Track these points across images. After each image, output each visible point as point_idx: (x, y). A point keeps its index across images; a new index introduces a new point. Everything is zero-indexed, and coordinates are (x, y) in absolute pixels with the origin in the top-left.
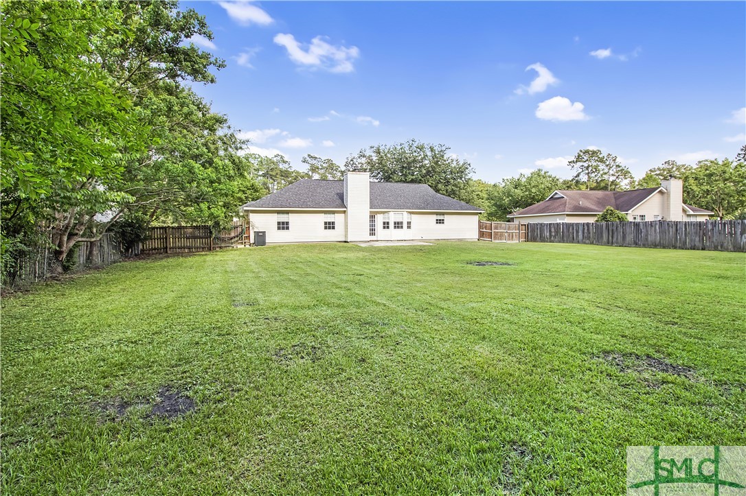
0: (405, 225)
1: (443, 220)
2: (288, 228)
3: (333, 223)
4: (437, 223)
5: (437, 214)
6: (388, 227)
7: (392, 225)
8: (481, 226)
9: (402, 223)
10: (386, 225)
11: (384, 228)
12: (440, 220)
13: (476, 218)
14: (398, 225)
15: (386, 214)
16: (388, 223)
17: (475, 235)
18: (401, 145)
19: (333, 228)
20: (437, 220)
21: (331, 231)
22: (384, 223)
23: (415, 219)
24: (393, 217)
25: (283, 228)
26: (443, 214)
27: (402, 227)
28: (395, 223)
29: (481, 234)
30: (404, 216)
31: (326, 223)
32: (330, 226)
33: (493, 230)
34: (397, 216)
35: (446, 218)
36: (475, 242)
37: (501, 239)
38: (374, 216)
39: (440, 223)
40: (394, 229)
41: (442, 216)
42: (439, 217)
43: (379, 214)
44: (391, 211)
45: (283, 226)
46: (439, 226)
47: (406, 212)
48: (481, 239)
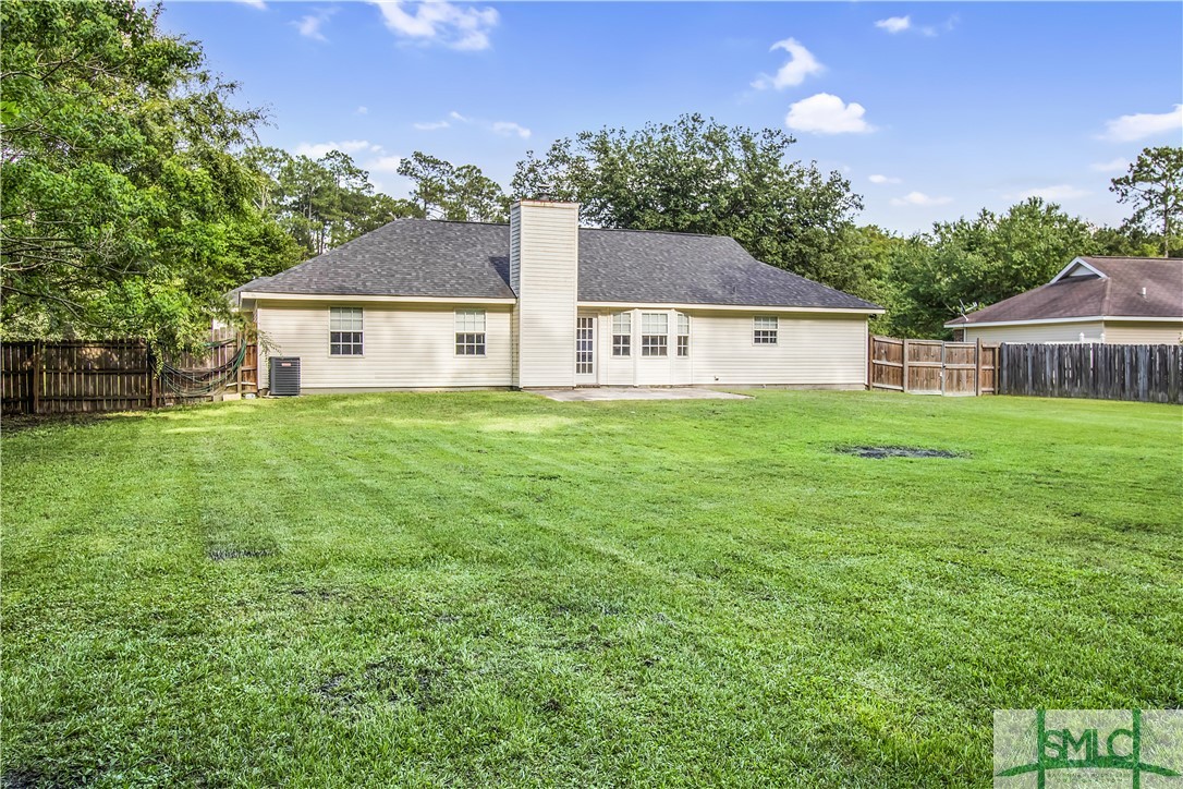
0: (672, 346)
1: (774, 333)
2: (358, 350)
3: (480, 338)
4: (757, 340)
5: (758, 316)
6: (626, 351)
7: (636, 345)
8: (874, 351)
9: (663, 339)
10: (621, 345)
11: (616, 351)
12: (765, 333)
13: (861, 330)
14: (654, 345)
15: (622, 315)
16: (626, 340)
17: (860, 377)
18: (664, 129)
19: (481, 350)
20: (757, 333)
21: (475, 359)
22: (616, 340)
23: (699, 329)
24: (640, 321)
25: (347, 350)
26: (774, 317)
27: (664, 351)
28: (645, 340)
29: (876, 373)
30: (670, 322)
31: (460, 338)
32: (472, 345)
33: (907, 363)
34: (652, 321)
35: (783, 328)
36: (857, 393)
37: (928, 387)
38: (591, 320)
39: (765, 340)
40: (643, 354)
41: (770, 323)
42: (763, 326)
43: (603, 314)
44: (633, 308)
45: (345, 344)
46: (763, 348)
47: (676, 309)
48: (875, 384)
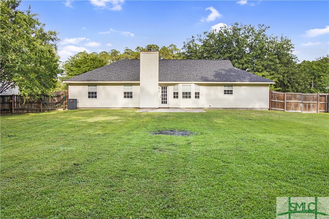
0: (193, 95)
1: (232, 91)
2: (96, 97)
3: (131, 93)
4: (225, 93)
5: (225, 85)
6: (177, 97)
7: (180, 95)
8: (271, 96)
9: (190, 93)
10: (176, 95)
11: (174, 97)
12: (228, 91)
13: (266, 90)
14: (187, 95)
15: (176, 86)
16: (177, 93)
17: (265, 105)
19: (131, 97)
20: (225, 91)
21: (130, 99)
22: (174, 93)
23: (203, 90)
24: (182, 88)
25: (93, 97)
26: (232, 85)
27: (190, 97)
28: (183, 93)
29: (272, 105)
30: (192, 88)
31: (125, 93)
32: (128, 95)
33: (286, 101)
34: (186, 87)
35: (235, 89)
36: (266, 112)
37: (295, 110)
38: (166, 87)
39: (228, 93)
40: (183, 98)
41: (230, 87)
42: (227, 88)
43: (170, 85)
44: (179, 84)
45: (93, 95)
46: (227, 96)
47: (194, 83)
48: (272, 108)
